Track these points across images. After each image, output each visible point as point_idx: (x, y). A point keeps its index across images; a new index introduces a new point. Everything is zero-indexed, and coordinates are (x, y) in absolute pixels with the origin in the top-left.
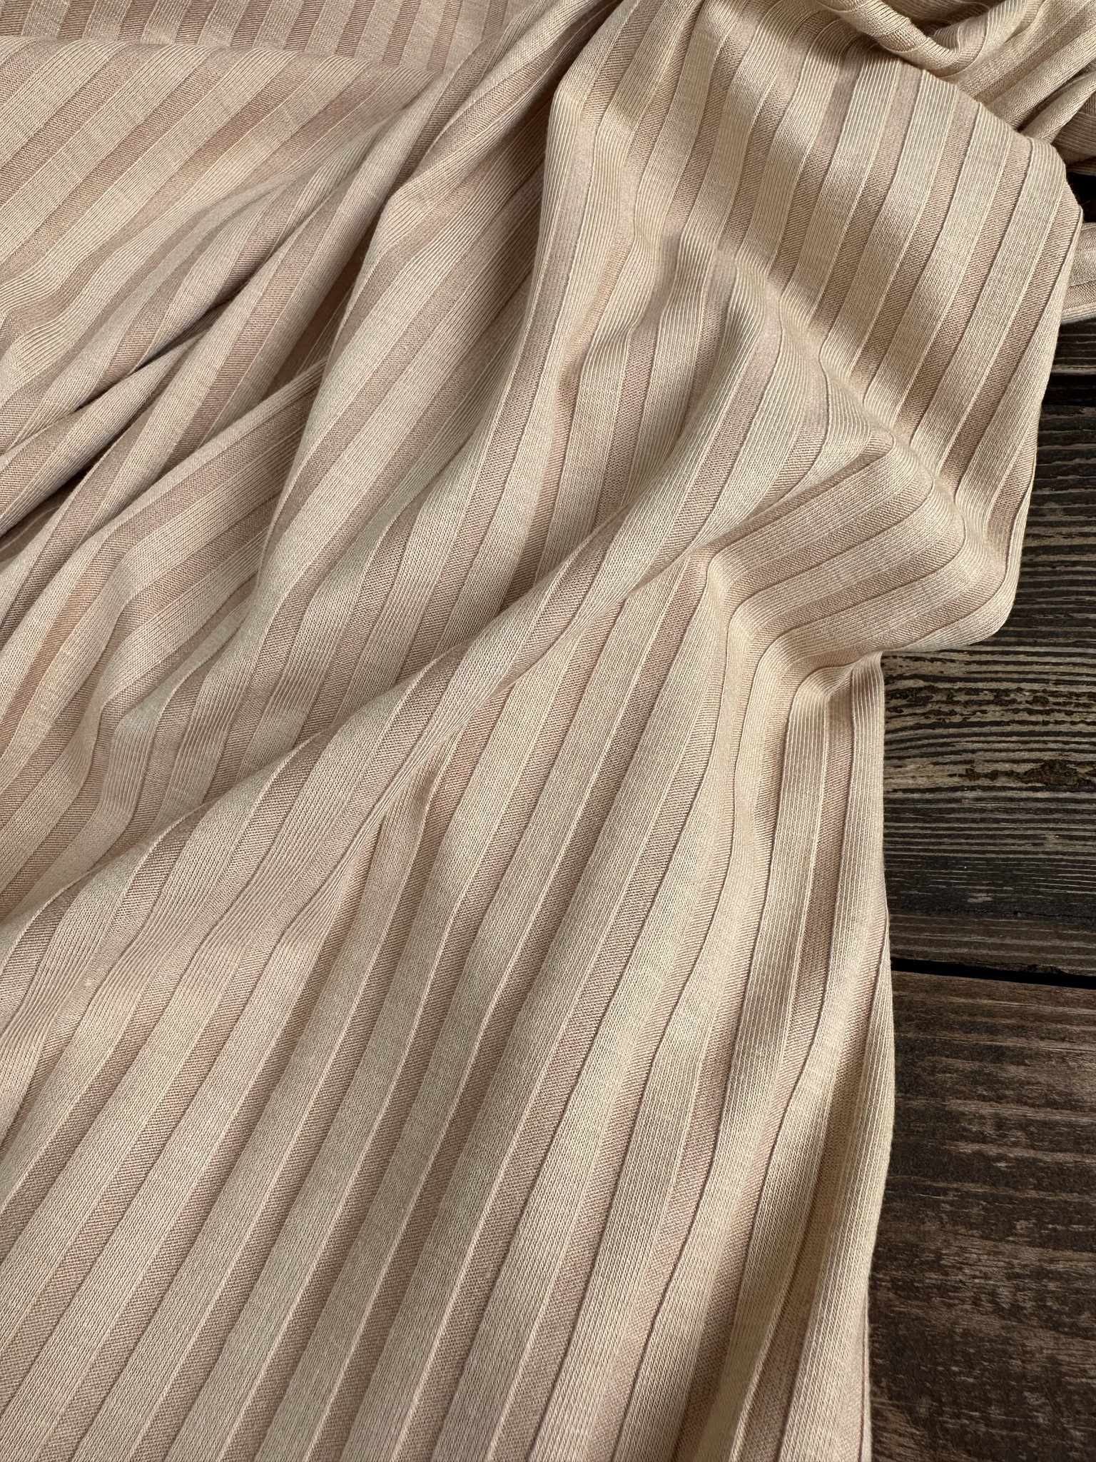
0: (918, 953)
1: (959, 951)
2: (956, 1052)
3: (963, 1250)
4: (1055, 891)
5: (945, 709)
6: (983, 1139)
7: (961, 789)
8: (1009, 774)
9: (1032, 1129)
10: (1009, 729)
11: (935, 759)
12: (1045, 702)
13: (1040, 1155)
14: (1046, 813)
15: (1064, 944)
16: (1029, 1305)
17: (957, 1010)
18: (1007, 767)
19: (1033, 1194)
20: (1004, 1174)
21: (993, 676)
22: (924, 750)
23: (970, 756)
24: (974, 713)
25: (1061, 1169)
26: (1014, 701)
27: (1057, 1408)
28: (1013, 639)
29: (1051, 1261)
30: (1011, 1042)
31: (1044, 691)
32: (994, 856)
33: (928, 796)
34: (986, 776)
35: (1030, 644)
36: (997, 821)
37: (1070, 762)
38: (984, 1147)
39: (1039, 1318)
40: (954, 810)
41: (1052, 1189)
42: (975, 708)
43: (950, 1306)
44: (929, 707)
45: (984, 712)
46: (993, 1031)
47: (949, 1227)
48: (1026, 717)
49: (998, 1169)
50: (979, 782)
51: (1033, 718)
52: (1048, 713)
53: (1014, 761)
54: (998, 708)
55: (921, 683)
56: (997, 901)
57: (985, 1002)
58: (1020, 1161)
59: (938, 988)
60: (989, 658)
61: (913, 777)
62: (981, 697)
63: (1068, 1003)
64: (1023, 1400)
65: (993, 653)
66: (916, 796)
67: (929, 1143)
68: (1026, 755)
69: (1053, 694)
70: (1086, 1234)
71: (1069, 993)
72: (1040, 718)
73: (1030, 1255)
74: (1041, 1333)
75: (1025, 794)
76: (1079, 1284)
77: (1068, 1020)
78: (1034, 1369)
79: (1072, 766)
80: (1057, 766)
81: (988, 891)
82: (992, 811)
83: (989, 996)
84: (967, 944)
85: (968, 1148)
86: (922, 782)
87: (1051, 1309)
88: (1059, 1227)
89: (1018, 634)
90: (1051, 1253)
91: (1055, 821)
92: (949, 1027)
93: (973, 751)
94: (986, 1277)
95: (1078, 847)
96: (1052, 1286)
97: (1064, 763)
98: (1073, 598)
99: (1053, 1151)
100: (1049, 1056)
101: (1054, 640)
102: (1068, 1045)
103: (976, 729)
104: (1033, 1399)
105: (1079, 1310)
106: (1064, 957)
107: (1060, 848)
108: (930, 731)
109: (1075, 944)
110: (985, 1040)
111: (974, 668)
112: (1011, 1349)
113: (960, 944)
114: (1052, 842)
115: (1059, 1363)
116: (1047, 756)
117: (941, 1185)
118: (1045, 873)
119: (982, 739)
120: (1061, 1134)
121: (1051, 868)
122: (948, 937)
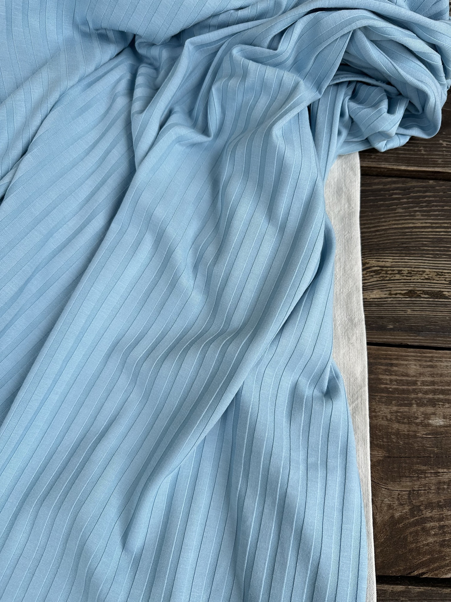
0: (374, 341)
1: (384, 340)
2: (382, 364)
3: (381, 408)
4: (408, 324)
5: (385, 275)
6: (387, 384)
7: (387, 298)
8: (400, 294)
9: (398, 381)
10: (401, 281)
11: (381, 290)
12: (411, 273)
13: (399, 387)
14: (408, 304)
15: (409, 338)
16: (394, 418)
17: (383, 355)
18: (399, 292)
19: (397, 395)
20: (391, 391)
21: (398, 266)
22: (379, 287)
23: (390, 289)
24: (392, 277)
25: (403, 390)
26: (403, 273)
27: (398, 438)
28: (404, 255)
29: (399, 409)
30: (395, 362)
31: (411, 270)
32: (394, 316)
33: (379, 300)
34: (394, 294)
35: (408, 257)
36: (396, 306)
37: (415, 290)
38: (386, 386)
39: (396, 421)
40: (385, 304)
41: (401, 394)
42: (393, 275)
43: (376, 420)
44: (381, 275)
45: (395, 276)
46: (391, 359)
47: (377, 403)
48: (405, 278)
49: (389, 390)
50: (392, 296)
51: (407, 278)
52: (411, 276)
53: (402, 290)
54: (399, 275)
55: (379, 268)
56: (395, 327)
57: (389, 352)
58: (395, 388)
59: (378, 349)
60: (397, 261)
61: (375, 295)
62: (394, 272)
63: (408, 352)
64: (391, 437)
65: (398, 259)
66: (376, 300)
67: (375, 385)
68: (405, 288)
69: (413, 271)
70: (407, 403)
71: (410, 350)
72: (409, 278)
73: (395, 408)
74: (396, 424)
75: (403, 299)
76: (405, 414)
77: (408, 356)
78: (394, 431)
79: (416, 291)
80: (412, 291)
81: (392, 325)
82: (395, 304)
83: (391, 351)
84: (386, 338)
85: (383, 386)
86: (378, 296)
87: (398, 419)
88: (402, 402)
89: (406, 253)
90: (400, 408)
91: (410, 306)
92: (381, 359)
93: (391, 288)
94: (385, 413)
95: (415, 313)
96: (399, 414)
97: (414, 291)
98: (421, 243)
99: (402, 386)
100: (403, 365)
101: (415, 255)
102: (407, 362)
103: (392, 281)
104: (393, 437)
105: (404, 419)
106: (409, 341)
107: (411, 313)
108: (380, 282)
109: (412, 338)
110: (389, 361)
111: (393, 263)
112: (389, 427)
113: (384, 338)
114: (409, 312)
115: (399, 429)
116: (410, 289)
117: (376, 394)
118: (407, 320)
119: (394, 284)
120: (404, 382)
121: (408, 319)
122: (382, 337)
